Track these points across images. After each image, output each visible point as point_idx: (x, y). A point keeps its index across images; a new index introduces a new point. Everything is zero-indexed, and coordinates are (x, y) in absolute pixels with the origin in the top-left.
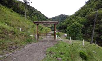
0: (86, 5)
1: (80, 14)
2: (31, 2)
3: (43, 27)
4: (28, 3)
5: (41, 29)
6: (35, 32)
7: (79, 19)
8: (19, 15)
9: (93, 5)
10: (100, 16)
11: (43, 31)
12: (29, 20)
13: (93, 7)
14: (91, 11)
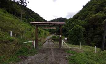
0: (85, 9)
1: (79, 17)
2: (29, 2)
3: (41, 31)
4: (25, 2)
5: (40, 33)
6: (32, 37)
7: (79, 22)
8: (14, 16)
9: (92, 8)
10: (101, 19)
11: (42, 34)
12: (26, 23)
13: (92, 10)
14: (91, 14)
